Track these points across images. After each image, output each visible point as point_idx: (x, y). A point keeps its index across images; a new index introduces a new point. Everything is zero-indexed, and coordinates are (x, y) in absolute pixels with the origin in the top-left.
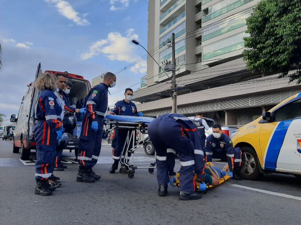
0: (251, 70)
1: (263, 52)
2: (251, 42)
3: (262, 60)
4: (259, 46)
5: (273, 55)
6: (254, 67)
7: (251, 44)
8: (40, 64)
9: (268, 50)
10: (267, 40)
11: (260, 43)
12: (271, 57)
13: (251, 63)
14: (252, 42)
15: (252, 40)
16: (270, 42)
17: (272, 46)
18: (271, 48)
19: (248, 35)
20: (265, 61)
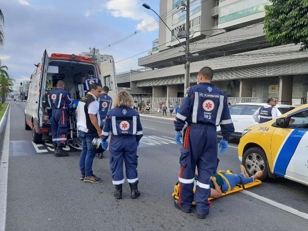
0: (271, 42)
1: (286, 24)
2: (272, 12)
3: (284, 33)
4: (281, 17)
5: (296, 28)
6: (275, 39)
7: (272, 15)
8: (46, 51)
9: (291, 22)
10: (291, 10)
11: (282, 13)
12: (293, 30)
13: (272, 34)
14: (274, 12)
15: (274, 9)
16: (294, 13)
17: (295, 18)
18: (294, 19)
19: (271, 4)
20: (286, 34)
